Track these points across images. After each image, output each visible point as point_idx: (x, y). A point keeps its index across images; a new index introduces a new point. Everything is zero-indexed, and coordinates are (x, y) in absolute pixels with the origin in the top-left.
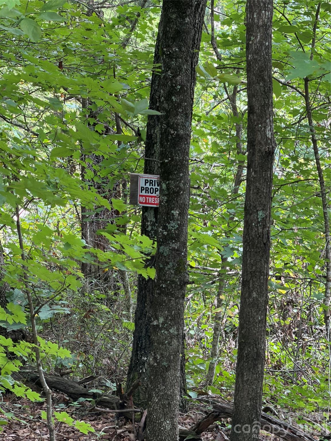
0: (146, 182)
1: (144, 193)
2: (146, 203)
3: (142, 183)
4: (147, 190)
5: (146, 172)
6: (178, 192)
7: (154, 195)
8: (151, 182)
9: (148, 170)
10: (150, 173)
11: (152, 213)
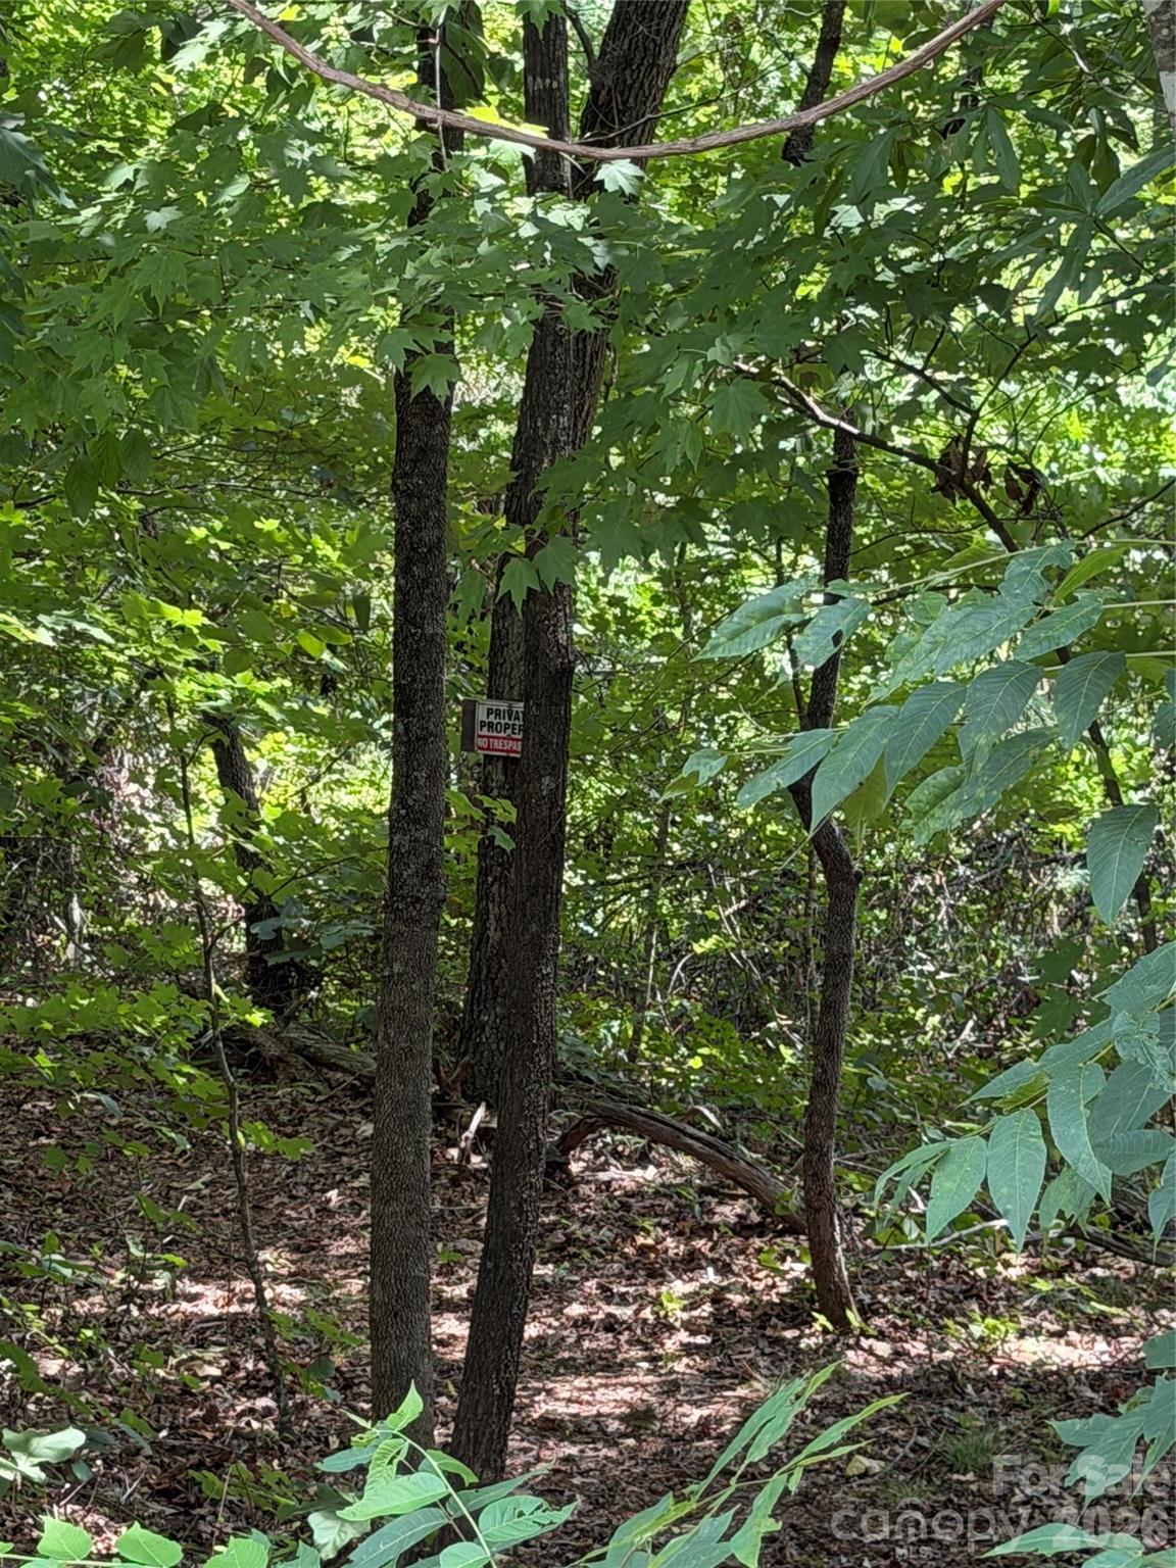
0: (489, 712)
1: (485, 732)
2: (488, 749)
3: (481, 714)
4: (490, 726)
5: (490, 697)
6: (425, 739)
7: (502, 734)
8: (498, 713)
9: (493, 693)
10: (497, 698)
11: (500, 765)
